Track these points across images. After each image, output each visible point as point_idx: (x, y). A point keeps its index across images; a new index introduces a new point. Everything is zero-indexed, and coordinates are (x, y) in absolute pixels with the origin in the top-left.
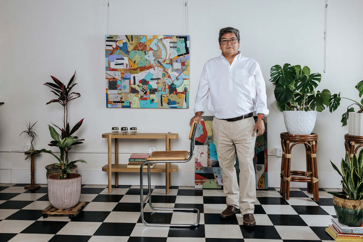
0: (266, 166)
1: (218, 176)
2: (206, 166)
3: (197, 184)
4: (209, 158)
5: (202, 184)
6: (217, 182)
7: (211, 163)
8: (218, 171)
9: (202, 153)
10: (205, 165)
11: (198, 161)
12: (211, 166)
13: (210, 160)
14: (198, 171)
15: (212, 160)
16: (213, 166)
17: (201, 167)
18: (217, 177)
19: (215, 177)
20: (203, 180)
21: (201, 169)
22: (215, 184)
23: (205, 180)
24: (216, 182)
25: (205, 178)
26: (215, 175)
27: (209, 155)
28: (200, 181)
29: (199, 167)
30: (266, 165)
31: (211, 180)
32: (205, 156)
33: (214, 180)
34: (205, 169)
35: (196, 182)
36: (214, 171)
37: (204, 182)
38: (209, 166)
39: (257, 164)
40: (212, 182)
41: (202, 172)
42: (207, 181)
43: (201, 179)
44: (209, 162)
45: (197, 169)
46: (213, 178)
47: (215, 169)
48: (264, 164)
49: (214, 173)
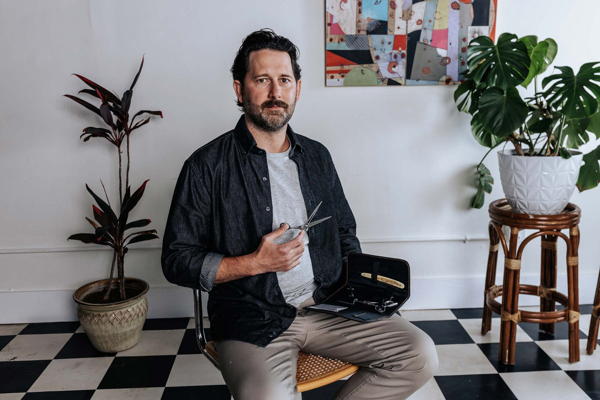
0: (491, 30)
1: (381, 56)
2: (354, 33)
3: (332, 77)
4: (360, 12)
5: (343, 76)
6: (378, 72)
7: (364, 25)
8: (380, 44)
9: (345, 1)
10: (350, 29)
11: (335, 21)
12: (365, 33)
13: (362, 17)
14: (334, 46)
15: (368, 19)
16: (369, 33)
17: (341, 36)
18: (377, 58)
19: (373, 58)
20: (346, 68)
21: (342, 40)
22: (374, 75)
23: (350, 66)
24: (376, 70)
25: (351, 62)
26: (374, 54)
27: (360, 4)
28: (338, 68)
29: (337, 36)
30: (492, 28)
31: (365, 65)
32: (351, 6)
33: (371, 65)
34: (352, 39)
35: (327, 72)
36: (370, 45)
37: (347, 71)
38: (359, 31)
39: (473, 25)
40: (366, 71)
41: (344, 47)
42: (355, 69)
43: (342, 65)
44: (359, 22)
45: (331, 40)
46: (370, 61)
47: (375, 40)
48: (487, 24)
49: (371, 49)
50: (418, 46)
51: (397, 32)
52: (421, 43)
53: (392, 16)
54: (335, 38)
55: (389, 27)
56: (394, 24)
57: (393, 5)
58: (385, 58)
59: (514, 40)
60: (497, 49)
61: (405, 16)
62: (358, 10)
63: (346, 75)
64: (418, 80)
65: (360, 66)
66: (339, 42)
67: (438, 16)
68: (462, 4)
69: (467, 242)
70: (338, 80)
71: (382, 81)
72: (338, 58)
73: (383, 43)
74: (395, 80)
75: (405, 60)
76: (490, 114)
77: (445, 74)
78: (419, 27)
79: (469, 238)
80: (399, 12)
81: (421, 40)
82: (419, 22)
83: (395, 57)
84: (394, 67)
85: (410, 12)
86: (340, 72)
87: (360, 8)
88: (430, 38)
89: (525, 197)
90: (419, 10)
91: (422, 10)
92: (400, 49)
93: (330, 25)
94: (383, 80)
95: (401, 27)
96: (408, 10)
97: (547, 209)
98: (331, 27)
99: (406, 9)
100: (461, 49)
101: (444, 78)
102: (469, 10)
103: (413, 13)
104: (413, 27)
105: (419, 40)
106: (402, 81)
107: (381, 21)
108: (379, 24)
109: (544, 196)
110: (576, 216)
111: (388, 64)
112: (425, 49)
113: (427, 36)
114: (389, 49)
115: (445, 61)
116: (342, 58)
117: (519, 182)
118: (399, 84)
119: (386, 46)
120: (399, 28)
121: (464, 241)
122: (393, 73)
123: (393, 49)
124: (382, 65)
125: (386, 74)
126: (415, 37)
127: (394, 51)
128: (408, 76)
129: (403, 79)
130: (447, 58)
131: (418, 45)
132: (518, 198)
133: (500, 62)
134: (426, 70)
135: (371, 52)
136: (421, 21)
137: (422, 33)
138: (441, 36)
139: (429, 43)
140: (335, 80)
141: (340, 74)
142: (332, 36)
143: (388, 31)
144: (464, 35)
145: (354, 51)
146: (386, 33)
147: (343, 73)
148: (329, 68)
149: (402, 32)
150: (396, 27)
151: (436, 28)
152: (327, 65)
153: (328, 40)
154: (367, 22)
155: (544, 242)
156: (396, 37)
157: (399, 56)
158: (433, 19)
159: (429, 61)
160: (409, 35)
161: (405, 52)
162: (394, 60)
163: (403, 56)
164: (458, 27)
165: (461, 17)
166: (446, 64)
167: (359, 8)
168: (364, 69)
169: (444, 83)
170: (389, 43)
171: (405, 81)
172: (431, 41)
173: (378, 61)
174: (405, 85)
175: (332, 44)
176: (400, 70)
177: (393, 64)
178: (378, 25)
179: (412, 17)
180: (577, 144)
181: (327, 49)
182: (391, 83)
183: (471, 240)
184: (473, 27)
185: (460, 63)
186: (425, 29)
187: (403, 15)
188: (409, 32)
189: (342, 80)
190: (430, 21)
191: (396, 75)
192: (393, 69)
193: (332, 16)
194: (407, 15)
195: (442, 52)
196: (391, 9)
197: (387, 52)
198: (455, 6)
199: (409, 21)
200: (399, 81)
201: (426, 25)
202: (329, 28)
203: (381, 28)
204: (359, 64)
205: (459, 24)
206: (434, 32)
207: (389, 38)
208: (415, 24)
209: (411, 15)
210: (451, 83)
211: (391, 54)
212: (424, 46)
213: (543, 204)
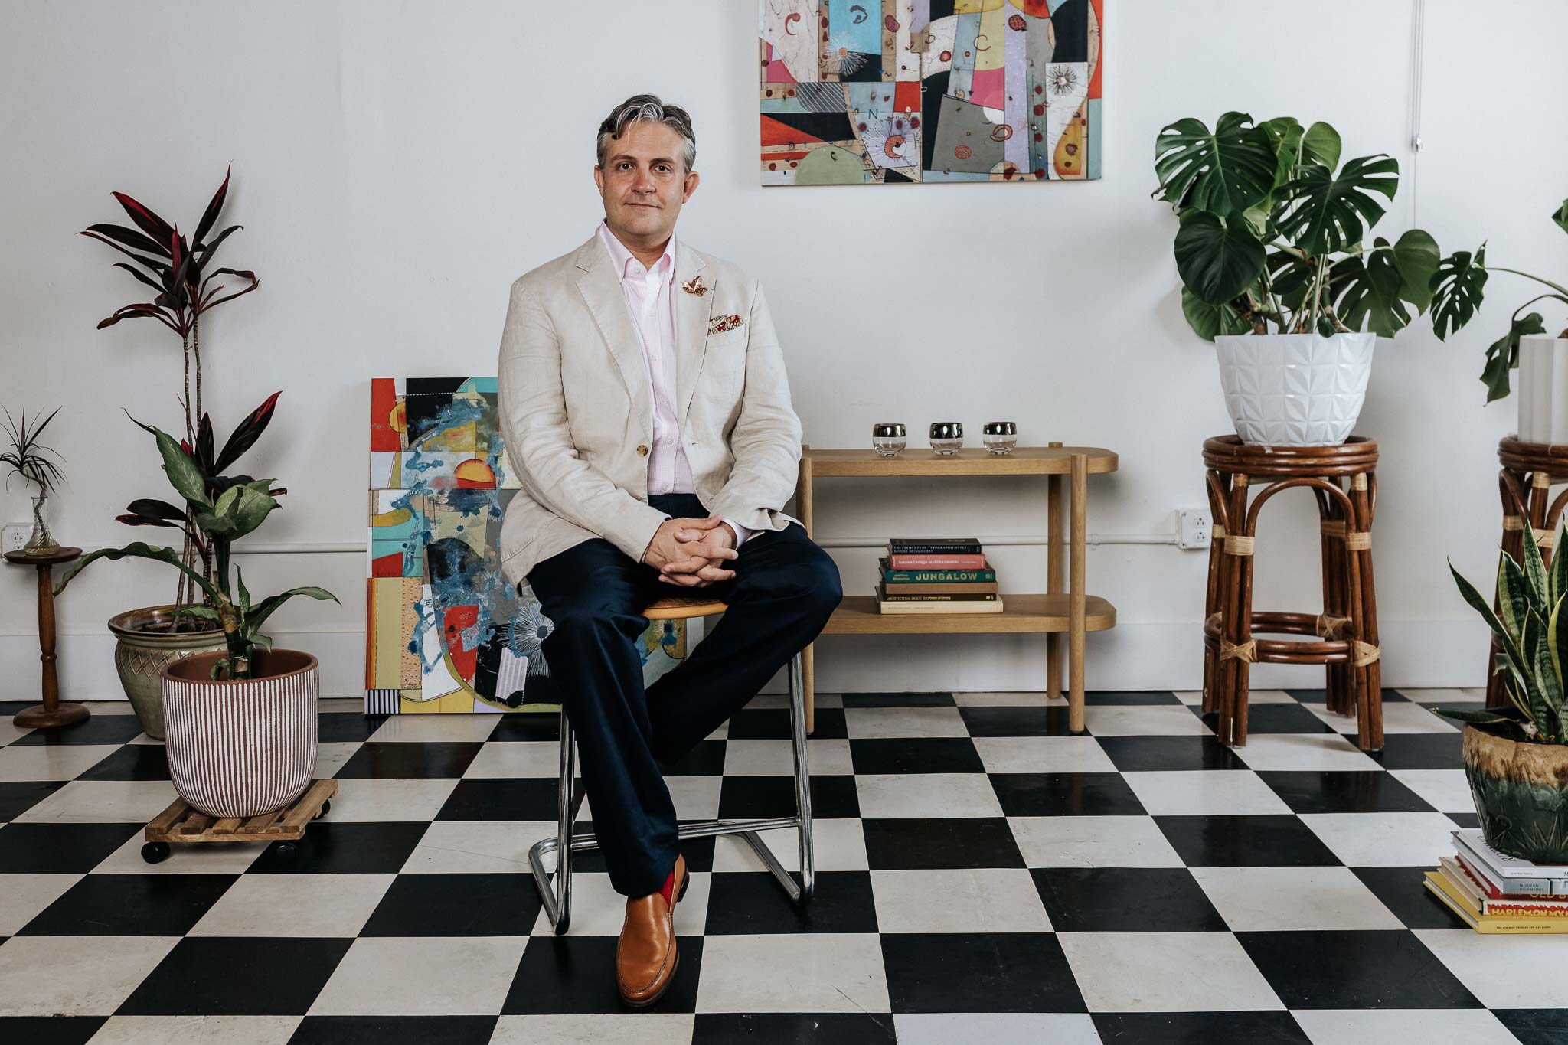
0: (1093, 69)
1: (870, 123)
2: (814, 78)
3: (774, 167)
4: (825, 38)
5: (794, 165)
6: (864, 156)
7: (835, 65)
8: (868, 101)
9: (795, 17)
10: (806, 72)
11: (776, 57)
12: (836, 79)
13: (831, 48)
14: (777, 106)
15: (842, 51)
16: (844, 78)
17: (789, 86)
18: (863, 127)
19: (855, 129)
20: (800, 148)
21: (791, 93)
22: (857, 162)
23: (809, 145)
24: (860, 152)
25: (809, 136)
26: (855, 120)
27: (825, 23)
28: (784, 149)
29: (782, 86)
30: (1094, 65)
31: (838, 143)
32: (808, 27)
33: (850, 141)
34: (812, 91)
35: (764, 157)
36: (848, 103)
37: (801, 156)
38: (824, 76)
39: (1055, 60)
40: (841, 153)
41: (794, 106)
42: (818, 150)
43: (791, 142)
44: (825, 57)
45: (771, 93)
46: (848, 135)
47: (857, 93)
48: (1085, 59)
49: (848, 110)
50: (945, 103)
51: (901, 77)
52: (950, 97)
53: (890, 44)
54: (778, 89)
55: (885, 66)
56: (894, 61)
57: (891, 24)
58: (879, 127)
61: (916, 45)
62: (822, 35)
63: (802, 163)
64: (947, 171)
65: (827, 144)
66: (784, 97)
67: (982, 44)
68: (1031, 21)
70: (784, 173)
71: (874, 174)
72: (783, 128)
73: (873, 98)
74: (898, 171)
75: (918, 132)
77: (1003, 160)
78: (945, 67)
80: (903, 37)
81: (951, 92)
82: (946, 56)
83: (899, 125)
84: (898, 145)
85: (925, 36)
86: (787, 157)
87: (826, 29)
88: (968, 87)
90: (944, 31)
91: (951, 33)
92: (908, 109)
93: (767, 63)
94: (875, 172)
95: (908, 67)
96: (922, 32)
98: (771, 67)
99: (919, 31)
100: (1032, 109)
101: (1001, 168)
102: (1045, 32)
103: (931, 38)
104: (933, 66)
105: (946, 93)
106: (914, 175)
107: (867, 56)
108: (865, 61)
111: (884, 139)
112: (959, 110)
113: (960, 83)
114: (886, 110)
115: (1000, 133)
116: (792, 128)
118: (908, 180)
119: (880, 103)
120: (904, 68)
122: (896, 157)
123: (894, 111)
124: (873, 142)
125: (882, 161)
126: (937, 84)
127: (896, 114)
128: (927, 164)
129: (917, 169)
130: (1004, 126)
131: (944, 101)
134: (962, 152)
135: (850, 116)
136: (948, 53)
137: (952, 77)
138: (991, 84)
139: (968, 98)
140: (778, 173)
141: (787, 160)
142: (771, 87)
143: (883, 75)
144: (1038, 81)
145: (814, 115)
146: (879, 79)
147: (794, 159)
148: (769, 149)
149: (911, 76)
150: (899, 67)
151: (981, 66)
152: (764, 143)
153: (765, 93)
154: (840, 58)
156: (900, 87)
157: (907, 124)
158: (972, 51)
159: (969, 134)
160: (926, 82)
161: (918, 115)
162: (896, 131)
163: (914, 123)
164: (1025, 67)
165: (1030, 45)
166: (1003, 140)
167: (823, 30)
168: (836, 150)
169: (1001, 177)
170: (886, 99)
171: (921, 174)
172: (971, 93)
173: (864, 134)
174: (921, 182)
175: (771, 100)
176: (910, 151)
177: (895, 140)
178: (863, 63)
179: (931, 46)
181: (764, 112)
182: (893, 177)
184: (1056, 65)
185: (1032, 137)
186: (958, 69)
187: (912, 43)
188: (925, 77)
189: (792, 173)
190: (967, 54)
191: (902, 162)
192: (895, 150)
193: (772, 47)
194: (921, 43)
195: (994, 116)
196: (887, 32)
197: (882, 116)
198: (1017, 24)
199: (924, 55)
200: (909, 175)
201: (959, 61)
202: (767, 70)
203: (869, 68)
204: (826, 140)
205: (1027, 59)
206: (976, 75)
207: (884, 88)
208: (938, 60)
209: (927, 43)
210: (1015, 177)
211: (890, 119)
212: (957, 104)
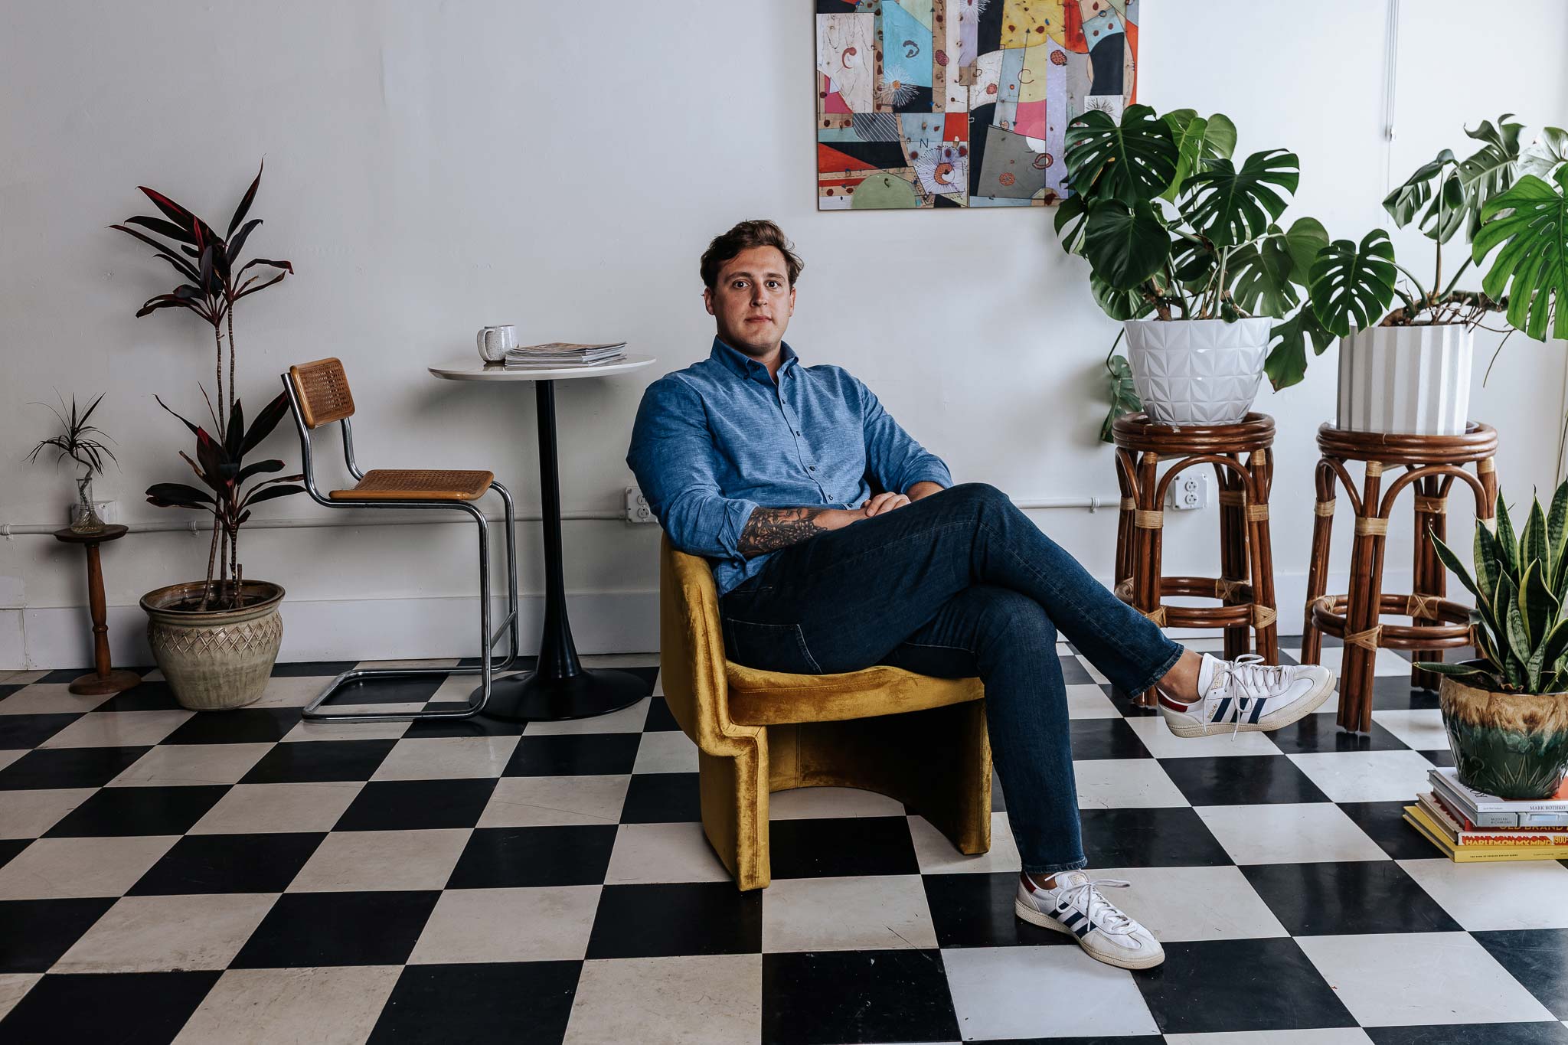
0: (1128, 101)
1: (921, 152)
2: (869, 110)
3: (830, 193)
4: (880, 71)
5: (850, 191)
6: (915, 182)
7: (889, 96)
8: (920, 130)
9: (851, 50)
10: (861, 103)
11: (833, 89)
12: (890, 110)
13: (885, 81)
14: (833, 135)
15: (895, 83)
16: (897, 109)
17: (846, 117)
18: (914, 155)
19: (907, 157)
20: (855, 175)
21: (847, 123)
22: (909, 188)
23: (864, 172)
24: (911, 179)
25: (865, 164)
26: (907, 149)
27: (879, 56)
28: (841, 176)
29: (839, 116)
30: (1129, 98)
31: (891, 170)
32: (863, 61)
33: (903, 169)
34: (866, 121)
35: (820, 184)
36: (900, 132)
37: (857, 182)
38: (879, 107)
39: (1093, 93)
40: (895, 180)
41: (851, 136)
42: (872, 177)
43: (848, 170)
44: (879, 89)
45: (827, 123)
46: (900, 162)
47: (910, 123)
48: (1121, 93)
49: (901, 139)
50: (991, 133)
51: (951, 108)
52: (996, 127)
53: (940, 77)
54: (835, 119)
55: (935, 98)
56: (944, 93)
57: (941, 58)
58: (929, 155)
59: (1149, 118)
60: (1120, 134)
61: (965, 78)
62: (876, 68)
63: (856, 188)
64: (992, 197)
65: (881, 171)
66: (841, 127)
67: (1026, 78)
68: (1071, 56)
69: (1095, 510)
70: (840, 198)
71: (925, 199)
72: (841, 157)
73: (924, 128)
74: (947, 196)
75: (966, 160)
76: (1108, 249)
77: (1044, 187)
78: (991, 99)
79: (1098, 501)
80: (952, 71)
81: (996, 123)
82: (992, 89)
83: (948, 153)
84: (947, 173)
85: (973, 70)
86: (844, 183)
87: (881, 63)
88: (1012, 118)
89: (1167, 397)
90: (991, 65)
91: (997, 67)
92: (957, 139)
93: (823, 95)
95: (957, 99)
96: (970, 66)
97: (1206, 416)
98: (828, 100)
99: (967, 65)
101: (1042, 194)
102: (1084, 66)
103: (979, 72)
104: (980, 98)
105: (991, 123)
106: (961, 200)
107: (919, 88)
108: (917, 93)
109: (1199, 394)
110: (1262, 430)
111: (934, 166)
112: (1003, 139)
113: (1005, 114)
114: (936, 139)
115: (1042, 162)
116: (848, 156)
117: (1156, 370)
118: (956, 205)
119: (930, 133)
120: (953, 100)
121: (1090, 508)
122: (945, 184)
123: (945, 139)
124: (924, 169)
125: (932, 187)
126: (984, 116)
127: (945, 143)
128: (973, 190)
129: (964, 195)
130: (1045, 155)
131: (990, 130)
132: (1157, 399)
133: (1124, 157)
134: (1006, 179)
135: (902, 144)
136: (994, 86)
137: (998, 108)
138: (1034, 114)
139: (1012, 128)
140: (835, 198)
141: (844, 186)
142: (829, 117)
143: (934, 106)
144: (1077, 113)
145: (869, 143)
146: (930, 110)
147: (850, 185)
148: (824, 176)
149: (959, 107)
150: (948, 98)
151: (1024, 98)
152: (820, 170)
153: (821, 123)
154: (893, 90)
155: (1224, 493)
156: (949, 117)
157: (955, 152)
158: (1016, 84)
159: (1013, 162)
160: (973, 113)
161: (965, 144)
162: (945, 159)
163: (962, 152)
164: (1065, 97)
165: (1070, 78)
166: (1044, 167)
167: (877, 64)
168: (890, 177)
169: (1042, 202)
170: (936, 129)
171: (968, 200)
172: (1015, 123)
173: (915, 161)
174: (968, 207)
175: (828, 130)
176: (958, 178)
177: (945, 168)
178: (915, 95)
179: (979, 79)
180: (1280, 309)
181: (819, 141)
182: (942, 203)
183: (1102, 507)
184: (1094, 96)
186: (1003, 101)
187: (961, 76)
188: (972, 108)
189: (848, 198)
190: (1012, 87)
191: (950, 189)
192: (944, 176)
193: (828, 79)
194: (969, 76)
195: (1036, 145)
196: (937, 65)
197: (933, 145)
198: (1058, 59)
199: (972, 88)
200: (957, 200)
201: (1005, 93)
202: (822, 101)
203: (920, 100)
204: (880, 168)
205: (1067, 92)
206: (1020, 107)
207: (935, 119)
208: (985, 92)
209: (975, 76)
210: (1051, 201)
211: (940, 148)
212: (1002, 134)
213: (1198, 407)
